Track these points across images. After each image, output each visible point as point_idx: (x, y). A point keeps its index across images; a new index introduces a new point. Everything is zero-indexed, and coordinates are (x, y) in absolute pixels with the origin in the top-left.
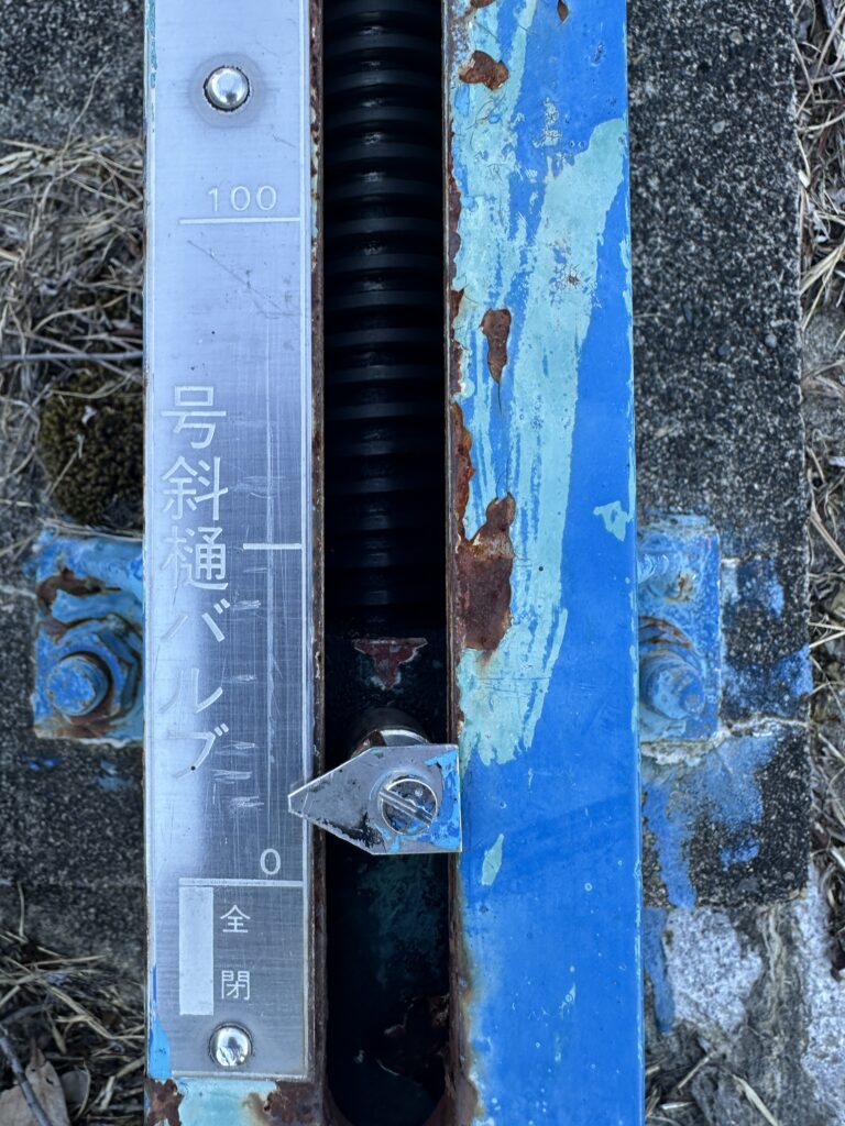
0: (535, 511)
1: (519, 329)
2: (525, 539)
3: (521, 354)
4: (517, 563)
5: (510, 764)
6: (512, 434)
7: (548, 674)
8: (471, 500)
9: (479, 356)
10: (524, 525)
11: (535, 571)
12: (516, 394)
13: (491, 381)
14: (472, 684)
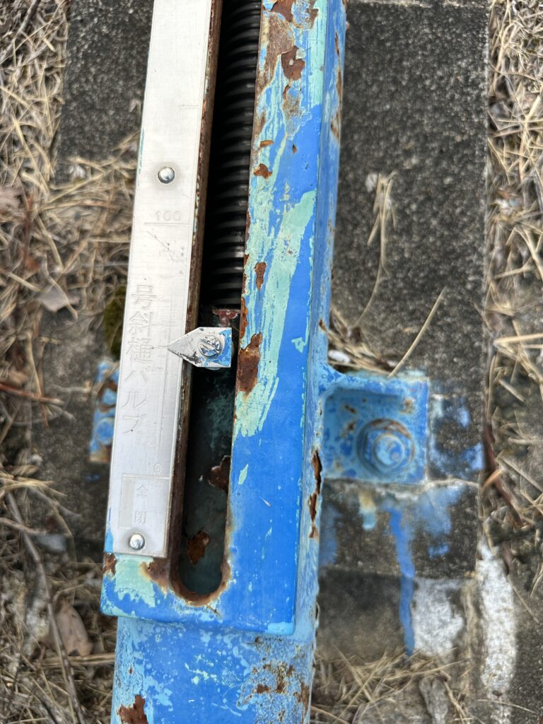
0: (270, 340)
1: (269, 270)
2: (265, 350)
3: (269, 280)
4: (262, 358)
5: (253, 436)
6: (263, 310)
7: (270, 402)
8: (246, 334)
9: (253, 280)
10: (265, 344)
11: (268, 363)
12: (266, 295)
13: (257, 290)
14: (240, 405)
